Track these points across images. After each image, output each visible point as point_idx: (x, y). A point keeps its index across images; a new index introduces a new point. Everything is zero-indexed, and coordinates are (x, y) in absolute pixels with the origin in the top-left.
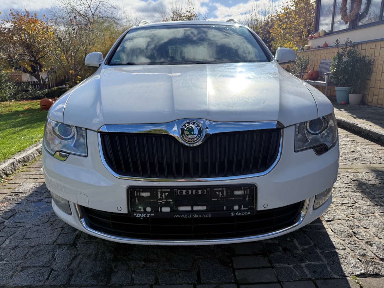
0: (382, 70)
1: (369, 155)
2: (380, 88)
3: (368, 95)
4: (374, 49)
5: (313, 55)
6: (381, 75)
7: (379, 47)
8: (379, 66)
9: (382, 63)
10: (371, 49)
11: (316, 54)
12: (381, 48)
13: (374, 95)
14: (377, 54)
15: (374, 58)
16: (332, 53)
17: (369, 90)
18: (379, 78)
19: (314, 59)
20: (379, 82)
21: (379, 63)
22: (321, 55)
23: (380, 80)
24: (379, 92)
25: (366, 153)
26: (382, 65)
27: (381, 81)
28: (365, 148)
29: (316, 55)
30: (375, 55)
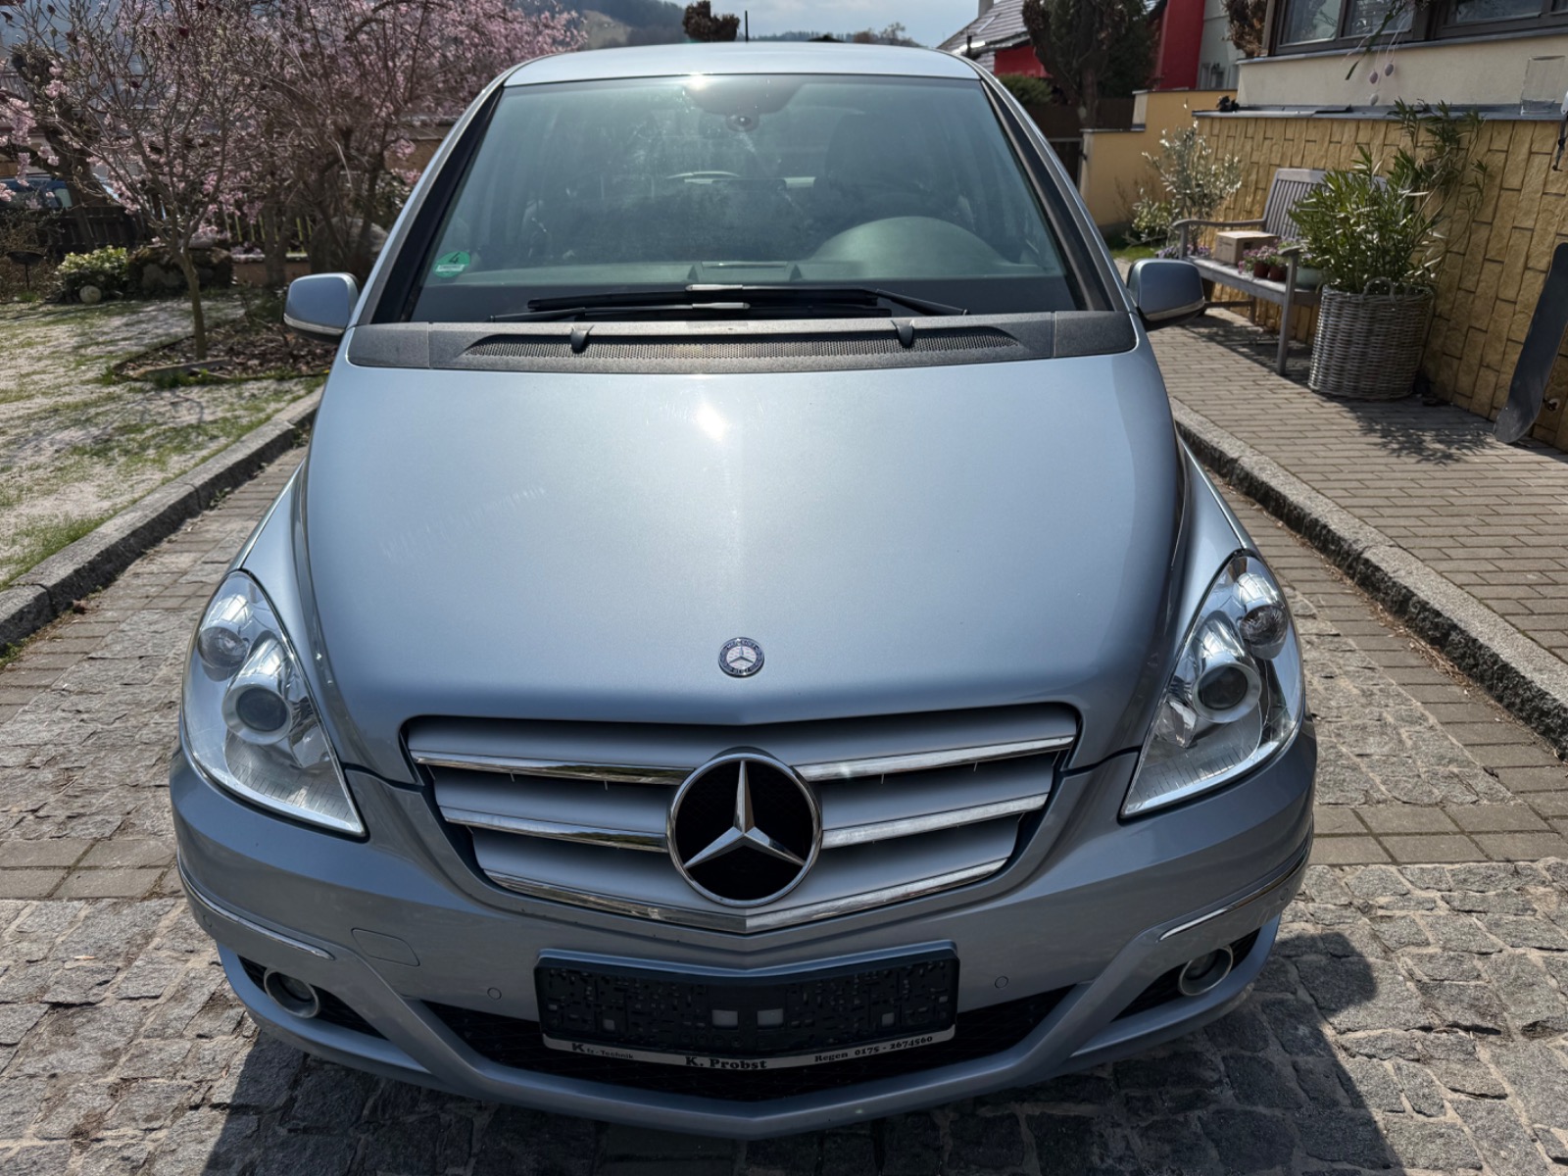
0: (1527, 257)
1: (1374, 747)
2: (1508, 340)
3: (1460, 359)
4: (1503, 155)
5: (1252, 138)
6: (1519, 278)
7: (1525, 150)
8: (1517, 234)
9: (1529, 224)
10: (1489, 150)
11: (1265, 138)
12: (1531, 153)
13: (1481, 365)
14: (1515, 182)
15: (1499, 196)
16: (1330, 142)
17: (1466, 337)
18: (1510, 294)
19: (1255, 158)
20: (1508, 308)
21: (1516, 224)
22: (1286, 143)
23: (1515, 303)
24: (1504, 353)
25: (1364, 728)
26: (1529, 234)
27: (1518, 308)
28: (1372, 694)
29: (1267, 142)
30: (1505, 186)
